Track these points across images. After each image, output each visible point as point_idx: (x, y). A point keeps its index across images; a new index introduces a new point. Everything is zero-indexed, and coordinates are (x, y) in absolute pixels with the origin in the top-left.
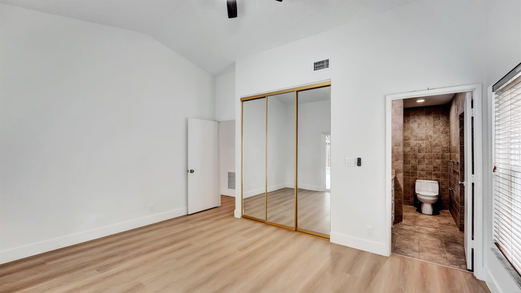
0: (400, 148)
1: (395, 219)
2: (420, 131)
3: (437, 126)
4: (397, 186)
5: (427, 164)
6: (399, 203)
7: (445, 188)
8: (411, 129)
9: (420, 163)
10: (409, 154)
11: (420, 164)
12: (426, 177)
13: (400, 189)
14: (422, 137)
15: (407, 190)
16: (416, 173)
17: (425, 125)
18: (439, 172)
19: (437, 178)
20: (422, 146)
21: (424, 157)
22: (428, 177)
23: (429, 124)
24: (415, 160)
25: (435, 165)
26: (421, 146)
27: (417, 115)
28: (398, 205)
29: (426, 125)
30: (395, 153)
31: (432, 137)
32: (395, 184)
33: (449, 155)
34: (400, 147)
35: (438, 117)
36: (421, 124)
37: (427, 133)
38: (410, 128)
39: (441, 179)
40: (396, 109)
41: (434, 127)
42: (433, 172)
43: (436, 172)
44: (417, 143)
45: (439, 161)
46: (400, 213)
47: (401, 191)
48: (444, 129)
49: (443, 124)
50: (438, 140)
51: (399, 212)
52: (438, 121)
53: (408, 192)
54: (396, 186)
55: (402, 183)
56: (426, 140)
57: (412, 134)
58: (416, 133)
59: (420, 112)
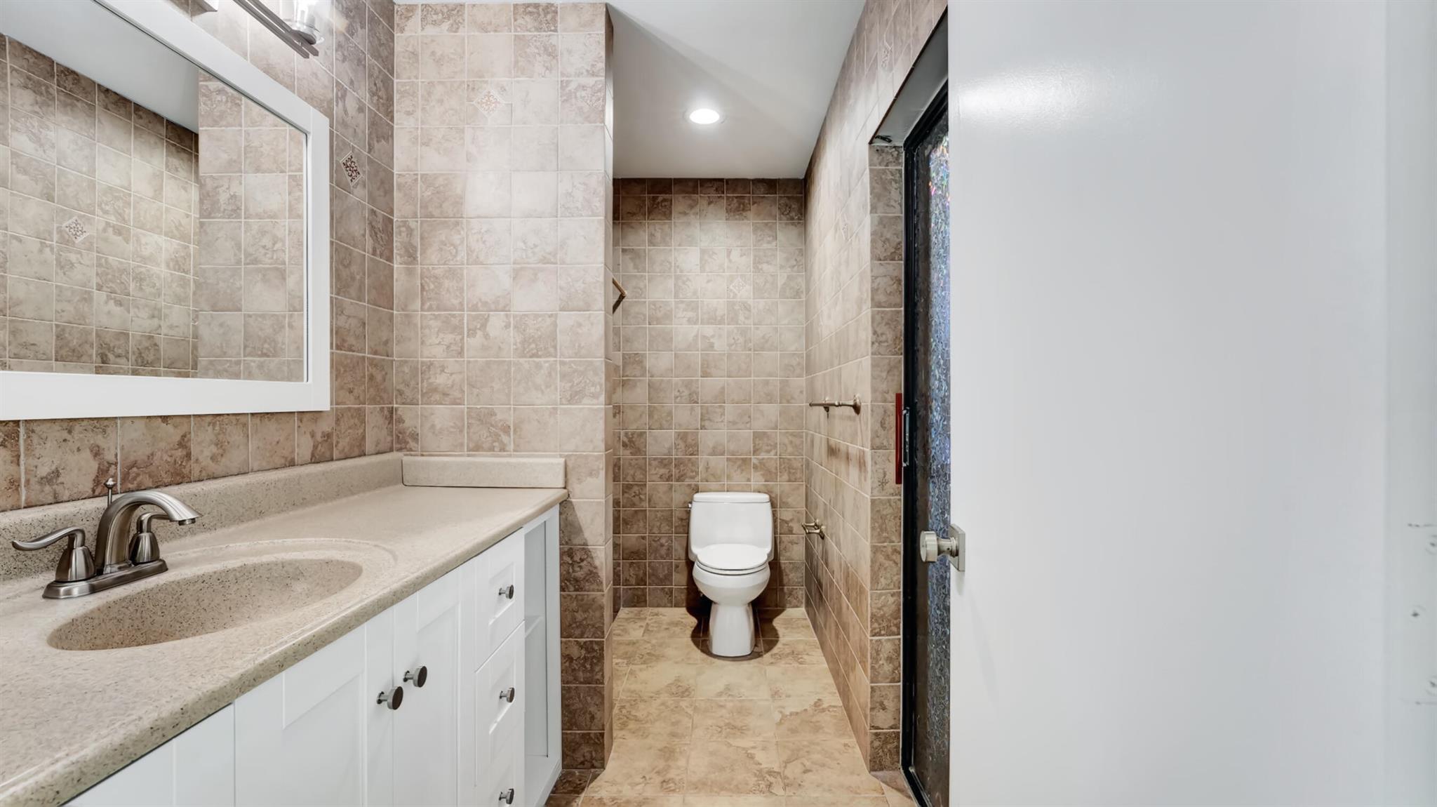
0: (592, 324)
1: (568, 761)
2: (708, 281)
3: (765, 267)
4: (577, 558)
5: (734, 423)
6: (585, 659)
7: (791, 517)
8: (675, 272)
9: (709, 420)
10: (669, 381)
11: (707, 423)
12: (729, 477)
13: (591, 572)
14: (716, 310)
15: (663, 541)
16: (695, 464)
17: (726, 260)
18: (772, 455)
19: (766, 481)
20: (715, 348)
21: (720, 398)
22: (738, 478)
23: (741, 256)
24: (692, 409)
25: (759, 425)
26: (712, 346)
27: (697, 214)
28: (581, 675)
29: (730, 261)
30: (562, 355)
31: (750, 311)
32: (566, 548)
33: (804, 384)
34: (590, 316)
35: (771, 228)
36: (714, 253)
37: (732, 295)
38: (673, 269)
39: (781, 485)
40: (568, 82)
41: (756, 267)
42: (752, 457)
43: (763, 456)
44: (697, 336)
45: (772, 410)
46: (593, 718)
47: (595, 586)
48: (788, 277)
49: (788, 260)
50: (771, 324)
51: (588, 716)
52: (769, 246)
53: (663, 551)
54: (571, 557)
55: (601, 540)
56: (728, 324)
57: (681, 296)
58: (695, 293)
59: (710, 203)
